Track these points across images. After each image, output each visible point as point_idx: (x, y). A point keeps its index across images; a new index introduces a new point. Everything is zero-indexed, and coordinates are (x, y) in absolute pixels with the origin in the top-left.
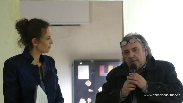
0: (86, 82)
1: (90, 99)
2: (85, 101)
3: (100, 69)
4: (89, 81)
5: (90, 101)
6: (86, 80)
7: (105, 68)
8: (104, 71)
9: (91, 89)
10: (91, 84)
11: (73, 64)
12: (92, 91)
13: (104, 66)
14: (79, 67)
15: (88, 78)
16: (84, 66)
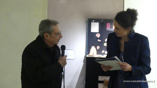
0: (96, 34)
1: (99, 47)
2: (95, 48)
3: (107, 26)
4: (99, 34)
5: (99, 48)
6: (96, 33)
7: (111, 25)
8: (109, 27)
9: (100, 39)
10: (100, 36)
11: (87, 21)
12: (101, 41)
13: (110, 24)
14: (92, 23)
15: (98, 31)
16: (96, 23)
